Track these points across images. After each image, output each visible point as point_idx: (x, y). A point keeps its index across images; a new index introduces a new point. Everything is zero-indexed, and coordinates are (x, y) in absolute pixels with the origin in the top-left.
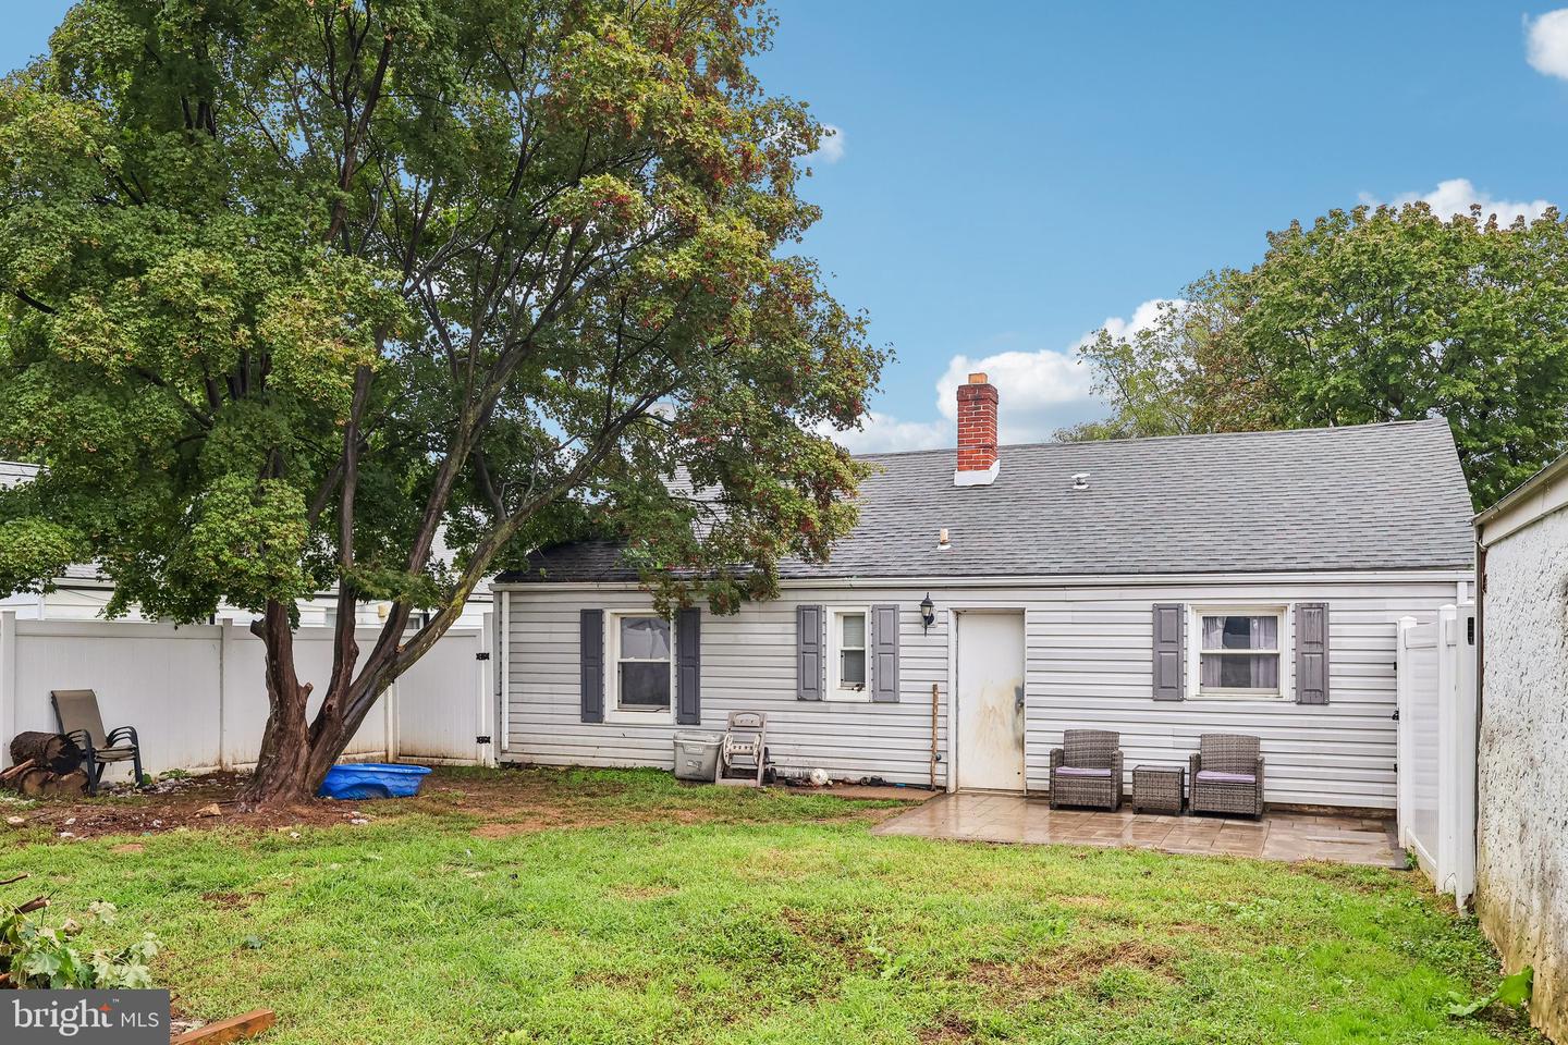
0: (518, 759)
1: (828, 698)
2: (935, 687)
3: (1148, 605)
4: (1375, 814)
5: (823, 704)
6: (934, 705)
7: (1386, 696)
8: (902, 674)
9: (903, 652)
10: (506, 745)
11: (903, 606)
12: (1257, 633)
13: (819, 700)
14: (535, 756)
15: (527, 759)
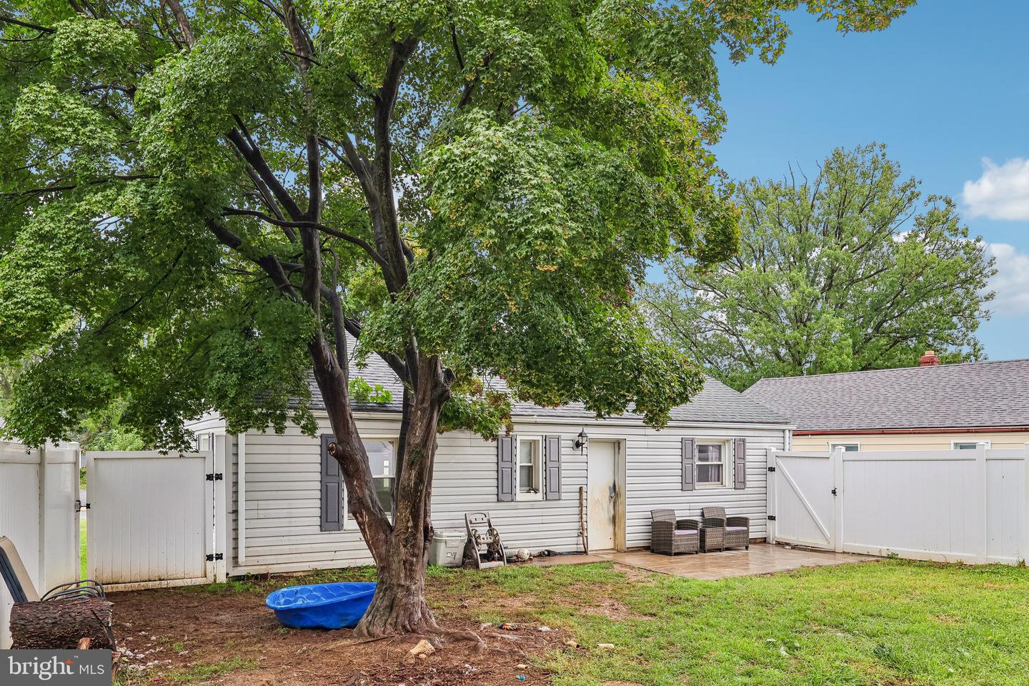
0: (254, 571)
1: (518, 499)
2: (581, 489)
3: (679, 439)
4: (758, 541)
5: (513, 503)
6: (581, 499)
7: (763, 484)
8: (563, 481)
9: (563, 466)
10: (242, 559)
11: (563, 436)
12: (712, 453)
13: (512, 501)
14: (270, 566)
15: (262, 570)
